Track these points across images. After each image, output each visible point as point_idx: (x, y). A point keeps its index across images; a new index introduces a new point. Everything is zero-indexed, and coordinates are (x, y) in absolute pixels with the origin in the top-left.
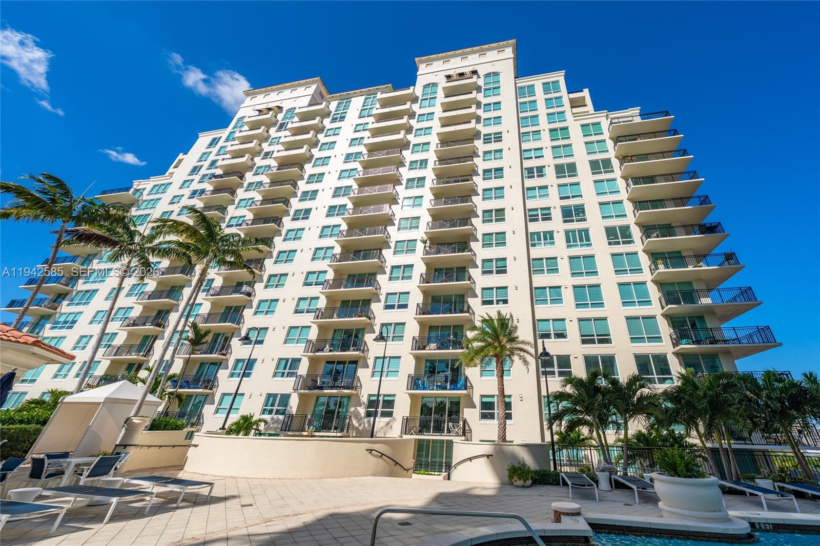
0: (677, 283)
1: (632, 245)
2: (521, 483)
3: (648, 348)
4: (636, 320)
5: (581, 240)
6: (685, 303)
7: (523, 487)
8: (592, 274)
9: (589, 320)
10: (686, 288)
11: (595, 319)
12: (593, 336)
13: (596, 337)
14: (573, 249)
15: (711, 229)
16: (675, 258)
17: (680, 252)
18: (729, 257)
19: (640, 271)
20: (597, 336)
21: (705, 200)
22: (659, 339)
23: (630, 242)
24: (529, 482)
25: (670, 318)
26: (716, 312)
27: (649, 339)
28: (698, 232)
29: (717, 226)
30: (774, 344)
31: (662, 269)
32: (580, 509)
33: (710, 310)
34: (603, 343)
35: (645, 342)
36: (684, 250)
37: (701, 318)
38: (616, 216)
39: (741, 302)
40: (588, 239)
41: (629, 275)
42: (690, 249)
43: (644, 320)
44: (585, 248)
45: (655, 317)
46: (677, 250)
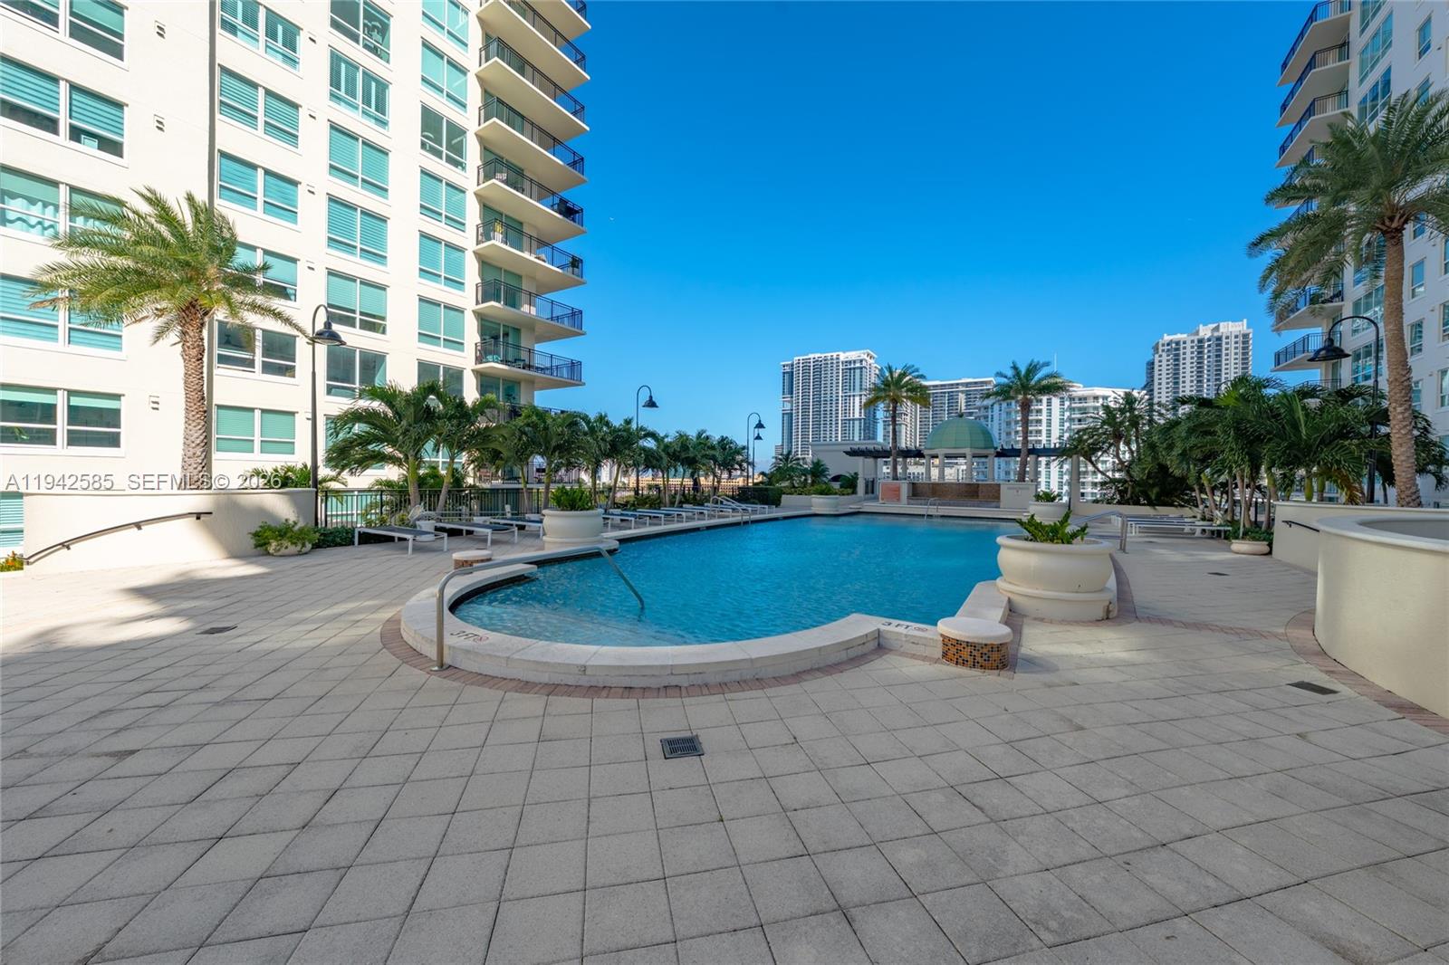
0: (505, 271)
1: (459, 170)
2: (293, 549)
3: (441, 356)
4: (434, 307)
5: (367, 101)
6: (506, 304)
7: (300, 554)
8: (374, 189)
9: (352, 279)
10: (513, 282)
11: (364, 283)
12: (354, 312)
13: (358, 316)
14: (342, 108)
15: (569, 211)
16: (515, 230)
17: (521, 224)
18: (576, 263)
19: (462, 228)
20: (362, 313)
21: (578, 163)
22: (459, 345)
23: (457, 164)
24: (309, 546)
25: (482, 319)
26: (536, 329)
27: (446, 343)
28: (556, 207)
29: (577, 212)
30: (577, 382)
31: (497, 241)
32: (492, 555)
33: (531, 324)
34: (370, 330)
35: (440, 346)
36: (529, 224)
37: (517, 331)
38: (449, 96)
39: (566, 324)
40: (381, 107)
41: (442, 225)
42: (535, 227)
43: (447, 310)
44: (372, 123)
45: (463, 312)
46: (521, 219)
